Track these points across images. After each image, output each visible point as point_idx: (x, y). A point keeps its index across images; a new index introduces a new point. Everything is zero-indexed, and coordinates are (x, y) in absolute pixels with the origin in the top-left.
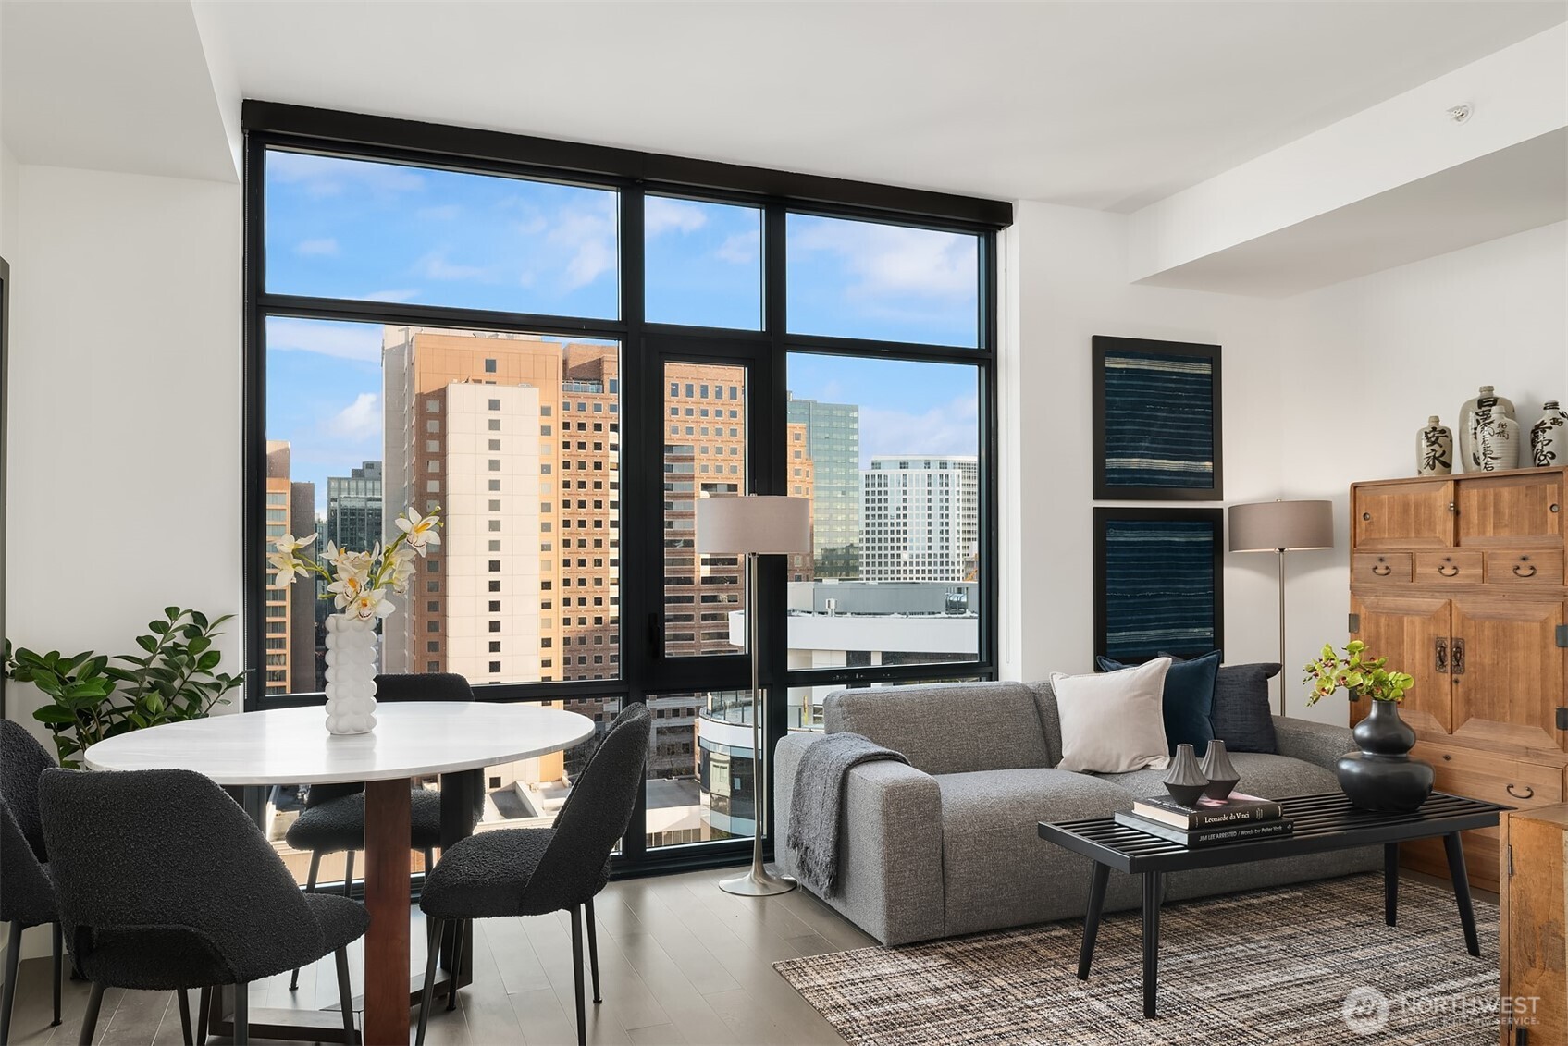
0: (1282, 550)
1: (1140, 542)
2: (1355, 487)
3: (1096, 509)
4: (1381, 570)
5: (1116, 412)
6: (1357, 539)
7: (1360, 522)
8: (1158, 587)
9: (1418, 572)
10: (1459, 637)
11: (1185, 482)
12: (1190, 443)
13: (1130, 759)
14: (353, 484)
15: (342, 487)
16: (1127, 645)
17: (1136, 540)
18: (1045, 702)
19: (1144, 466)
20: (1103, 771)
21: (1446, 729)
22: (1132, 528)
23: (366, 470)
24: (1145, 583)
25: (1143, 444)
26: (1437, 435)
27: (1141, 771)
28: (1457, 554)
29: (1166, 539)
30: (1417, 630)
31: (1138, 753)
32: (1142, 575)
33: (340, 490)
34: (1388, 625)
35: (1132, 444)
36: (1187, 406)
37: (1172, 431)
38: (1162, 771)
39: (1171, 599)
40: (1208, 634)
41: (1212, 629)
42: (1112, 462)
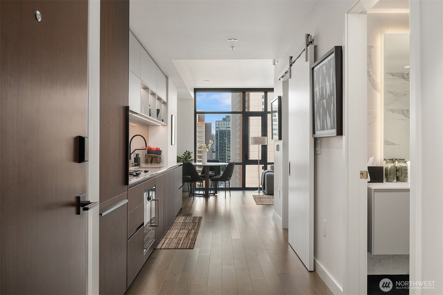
14: (223, 123)
15: (220, 124)
23: (227, 118)
33: (219, 125)
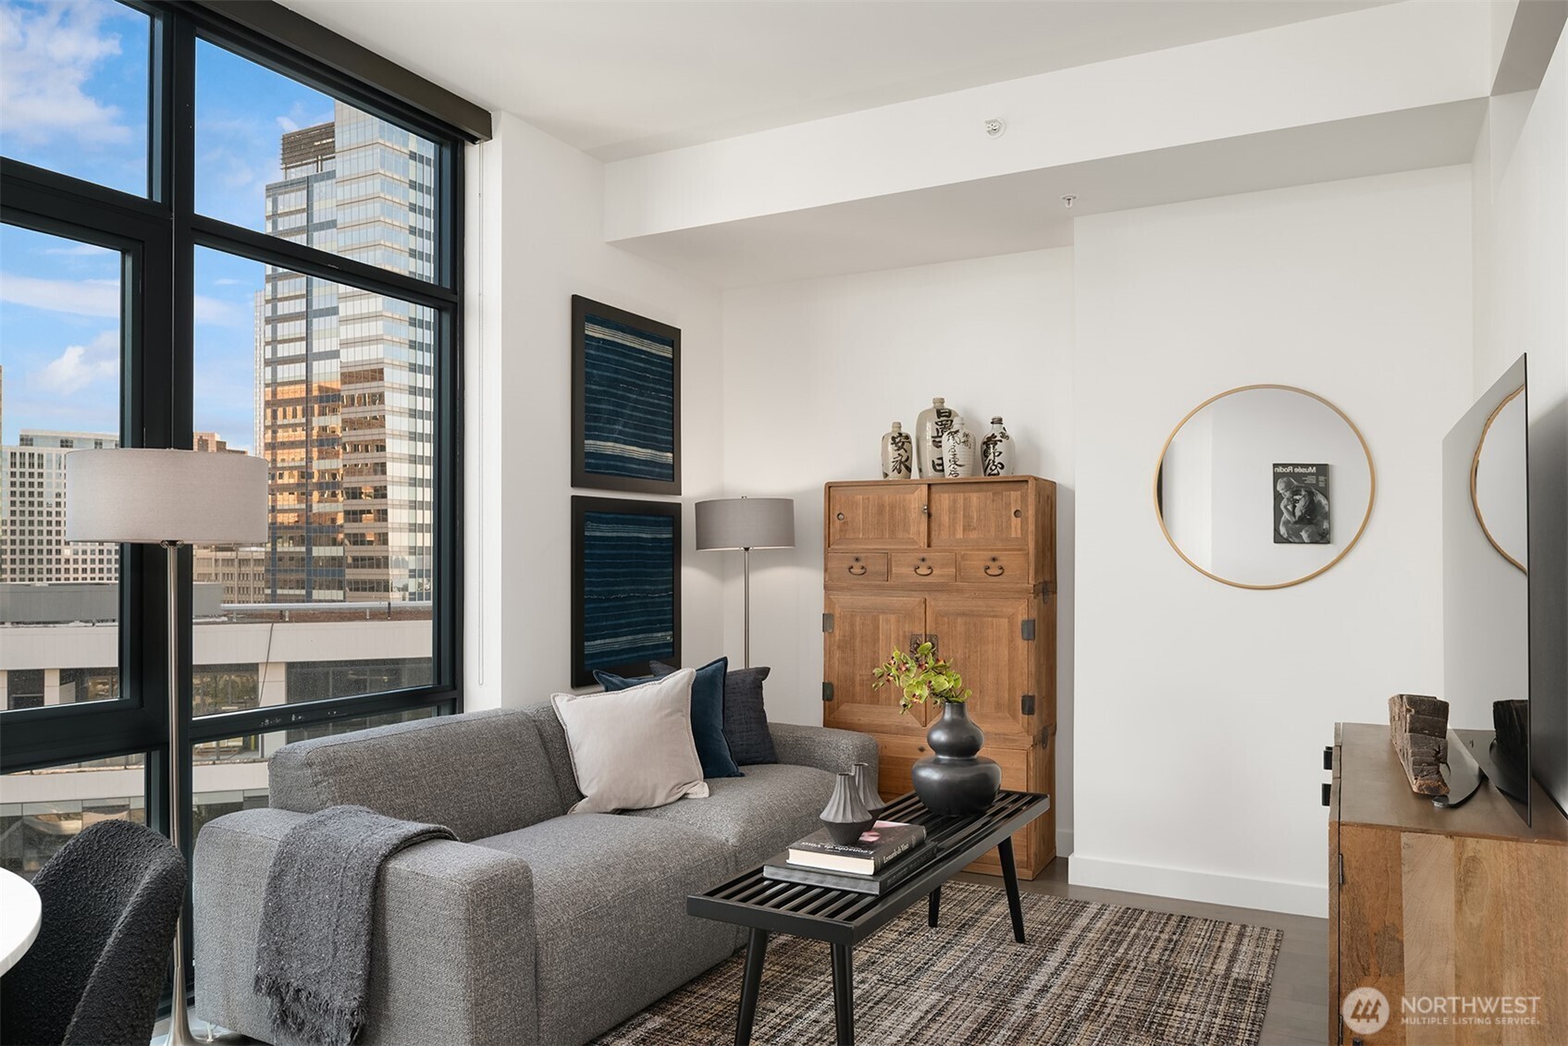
0: (747, 549)
1: (612, 537)
2: (830, 487)
3: (574, 498)
4: (857, 570)
5: (594, 387)
6: (831, 539)
7: (834, 521)
8: (628, 588)
9: (894, 572)
10: (933, 633)
11: (651, 473)
12: (655, 431)
13: (668, 790)
16: (602, 654)
17: (610, 534)
18: (548, 730)
19: (617, 452)
20: (636, 808)
21: (920, 722)
22: (607, 522)
24: (618, 584)
25: (617, 427)
26: (900, 440)
27: (680, 803)
28: (933, 556)
29: (635, 535)
30: (892, 627)
31: (676, 782)
32: (616, 575)
34: (863, 624)
35: (608, 426)
36: (655, 390)
37: (641, 415)
38: (705, 798)
39: (640, 601)
40: (669, 638)
41: (671, 633)
42: (591, 445)
